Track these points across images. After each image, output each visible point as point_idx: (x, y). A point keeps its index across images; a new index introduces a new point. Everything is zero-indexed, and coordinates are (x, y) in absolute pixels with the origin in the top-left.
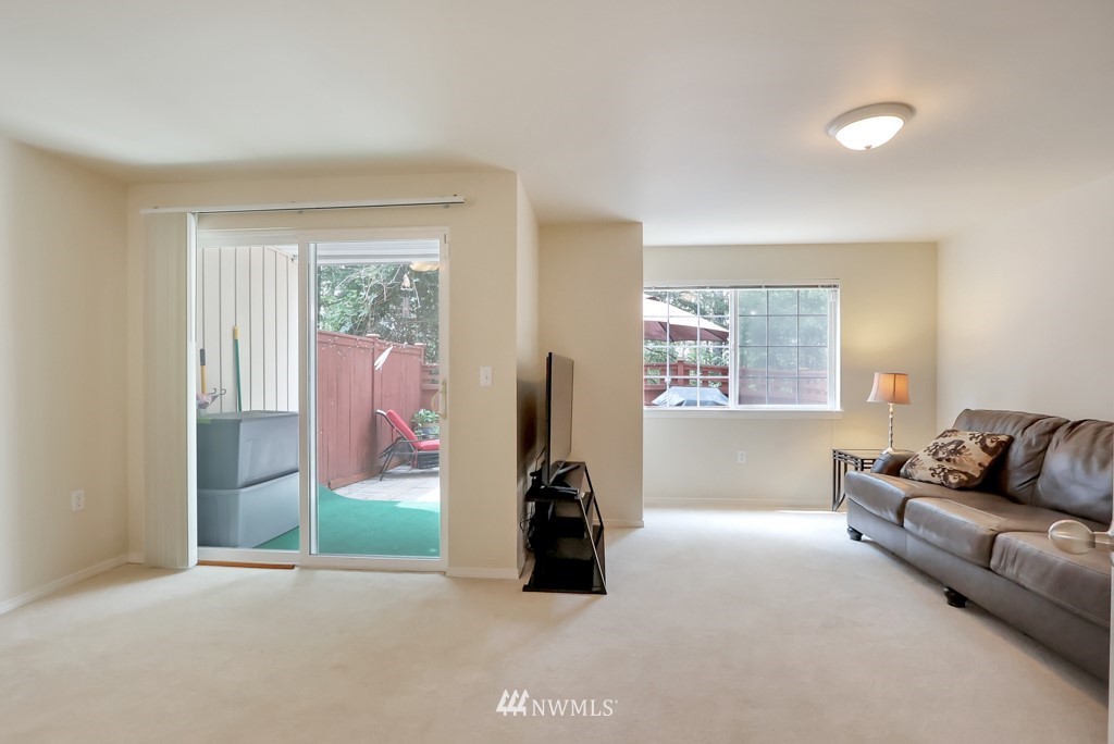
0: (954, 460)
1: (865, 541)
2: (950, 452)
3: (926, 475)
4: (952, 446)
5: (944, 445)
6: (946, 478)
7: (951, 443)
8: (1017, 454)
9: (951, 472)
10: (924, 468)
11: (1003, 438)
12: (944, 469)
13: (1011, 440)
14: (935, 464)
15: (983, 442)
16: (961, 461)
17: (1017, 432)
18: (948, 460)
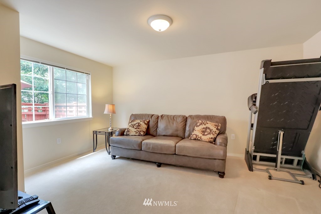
0: (140, 128)
1: (117, 158)
2: (137, 126)
3: (134, 134)
4: (137, 124)
5: (134, 125)
6: (140, 133)
7: (136, 124)
8: (151, 124)
9: (140, 131)
10: (133, 132)
11: (148, 121)
12: (138, 131)
13: (149, 121)
14: (136, 130)
15: (144, 122)
16: (141, 128)
17: (150, 119)
18: (138, 128)
